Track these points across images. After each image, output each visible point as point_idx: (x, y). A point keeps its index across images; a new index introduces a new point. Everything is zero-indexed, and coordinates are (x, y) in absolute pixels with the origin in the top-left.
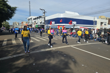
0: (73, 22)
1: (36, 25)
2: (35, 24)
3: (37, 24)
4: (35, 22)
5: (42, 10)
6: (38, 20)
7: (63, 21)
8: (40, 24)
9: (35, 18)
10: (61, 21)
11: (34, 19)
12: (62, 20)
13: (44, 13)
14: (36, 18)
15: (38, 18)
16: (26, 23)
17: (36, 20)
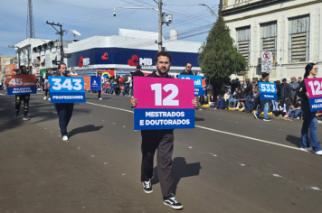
0: (141, 59)
1: (41, 67)
2: (38, 65)
3: (43, 64)
4: (39, 58)
5: (52, 24)
6: (48, 51)
7: (109, 56)
8: (52, 66)
9: (37, 46)
10: (103, 57)
11: (35, 49)
12: (106, 54)
13: (61, 33)
14: (40, 47)
15: (45, 46)
16: (11, 61)
17: (42, 53)
